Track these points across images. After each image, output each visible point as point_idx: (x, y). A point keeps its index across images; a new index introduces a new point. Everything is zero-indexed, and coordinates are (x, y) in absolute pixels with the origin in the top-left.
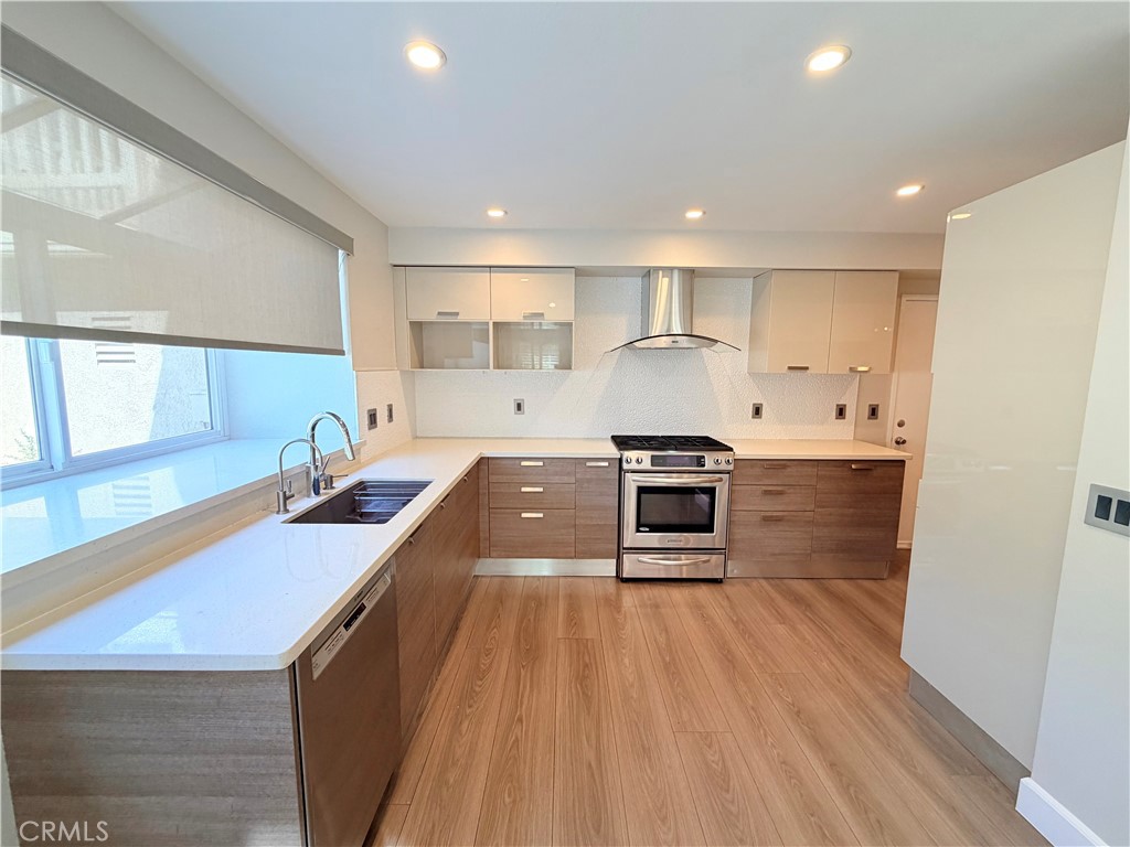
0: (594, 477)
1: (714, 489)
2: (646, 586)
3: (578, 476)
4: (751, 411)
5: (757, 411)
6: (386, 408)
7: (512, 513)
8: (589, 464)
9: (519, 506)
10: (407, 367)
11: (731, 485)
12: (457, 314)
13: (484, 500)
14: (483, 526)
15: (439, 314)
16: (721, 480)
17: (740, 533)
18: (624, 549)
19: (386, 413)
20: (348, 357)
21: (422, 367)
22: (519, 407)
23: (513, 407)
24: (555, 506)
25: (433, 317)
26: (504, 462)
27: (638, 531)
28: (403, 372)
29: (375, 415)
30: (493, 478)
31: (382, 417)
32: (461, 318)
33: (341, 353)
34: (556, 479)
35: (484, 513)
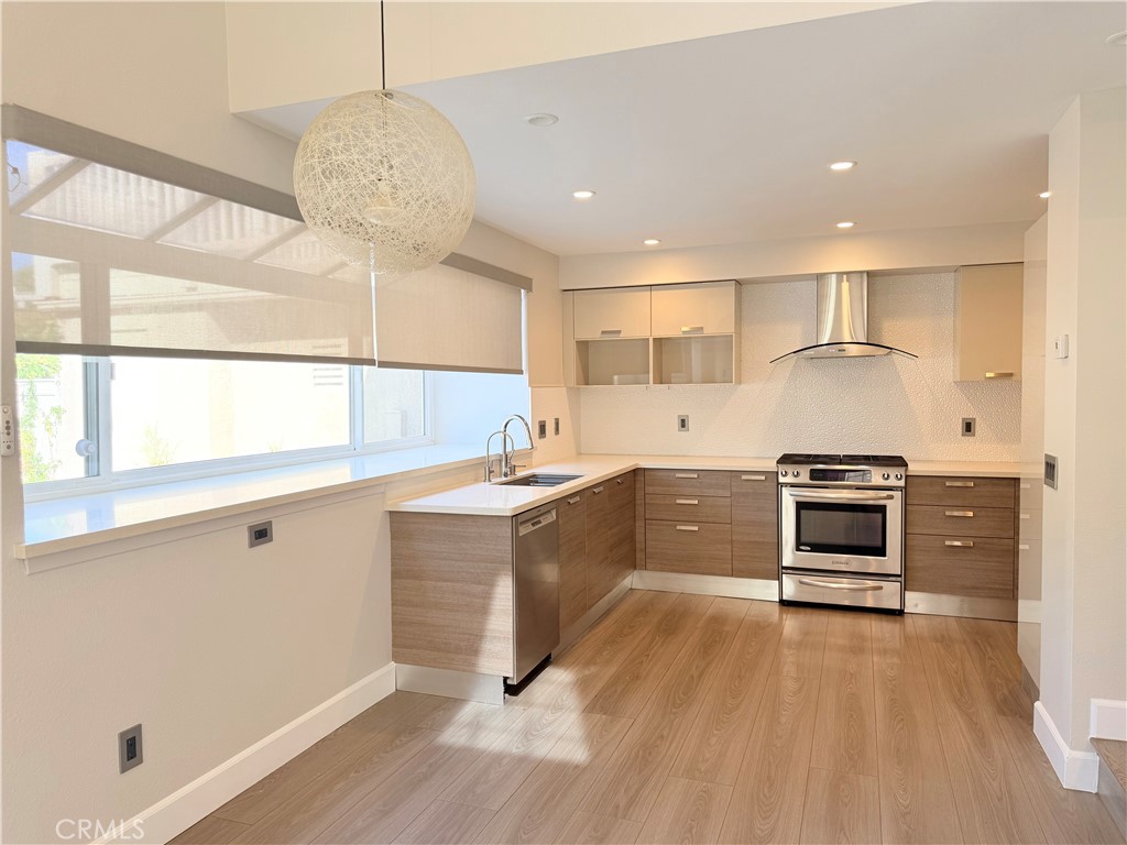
0: (750, 491)
1: (885, 507)
2: (809, 611)
3: (734, 490)
4: (960, 428)
5: (968, 427)
6: (553, 421)
7: (667, 525)
8: (744, 477)
9: (673, 518)
10: (573, 383)
11: (906, 504)
12: (619, 332)
13: (640, 510)
14: (639, 537)
15: (603, 332)
16: (891, 497)
17: (918, 560)
18: (783, 568)
19: (554, 426)
20: (525, 376)
21: (587, 384)
22: (683, 423)
23: (677, 423)
24: (710, 520)
25: (597, 336)
26: (660, 474)
27: (798, 549)
28: (569, 389)
29: (544, 426)
30: (649, 489)
31: (550, 428)
32: (622, 336)
33: (521, 372)
34: (711, 492)
35: (640, 524)
